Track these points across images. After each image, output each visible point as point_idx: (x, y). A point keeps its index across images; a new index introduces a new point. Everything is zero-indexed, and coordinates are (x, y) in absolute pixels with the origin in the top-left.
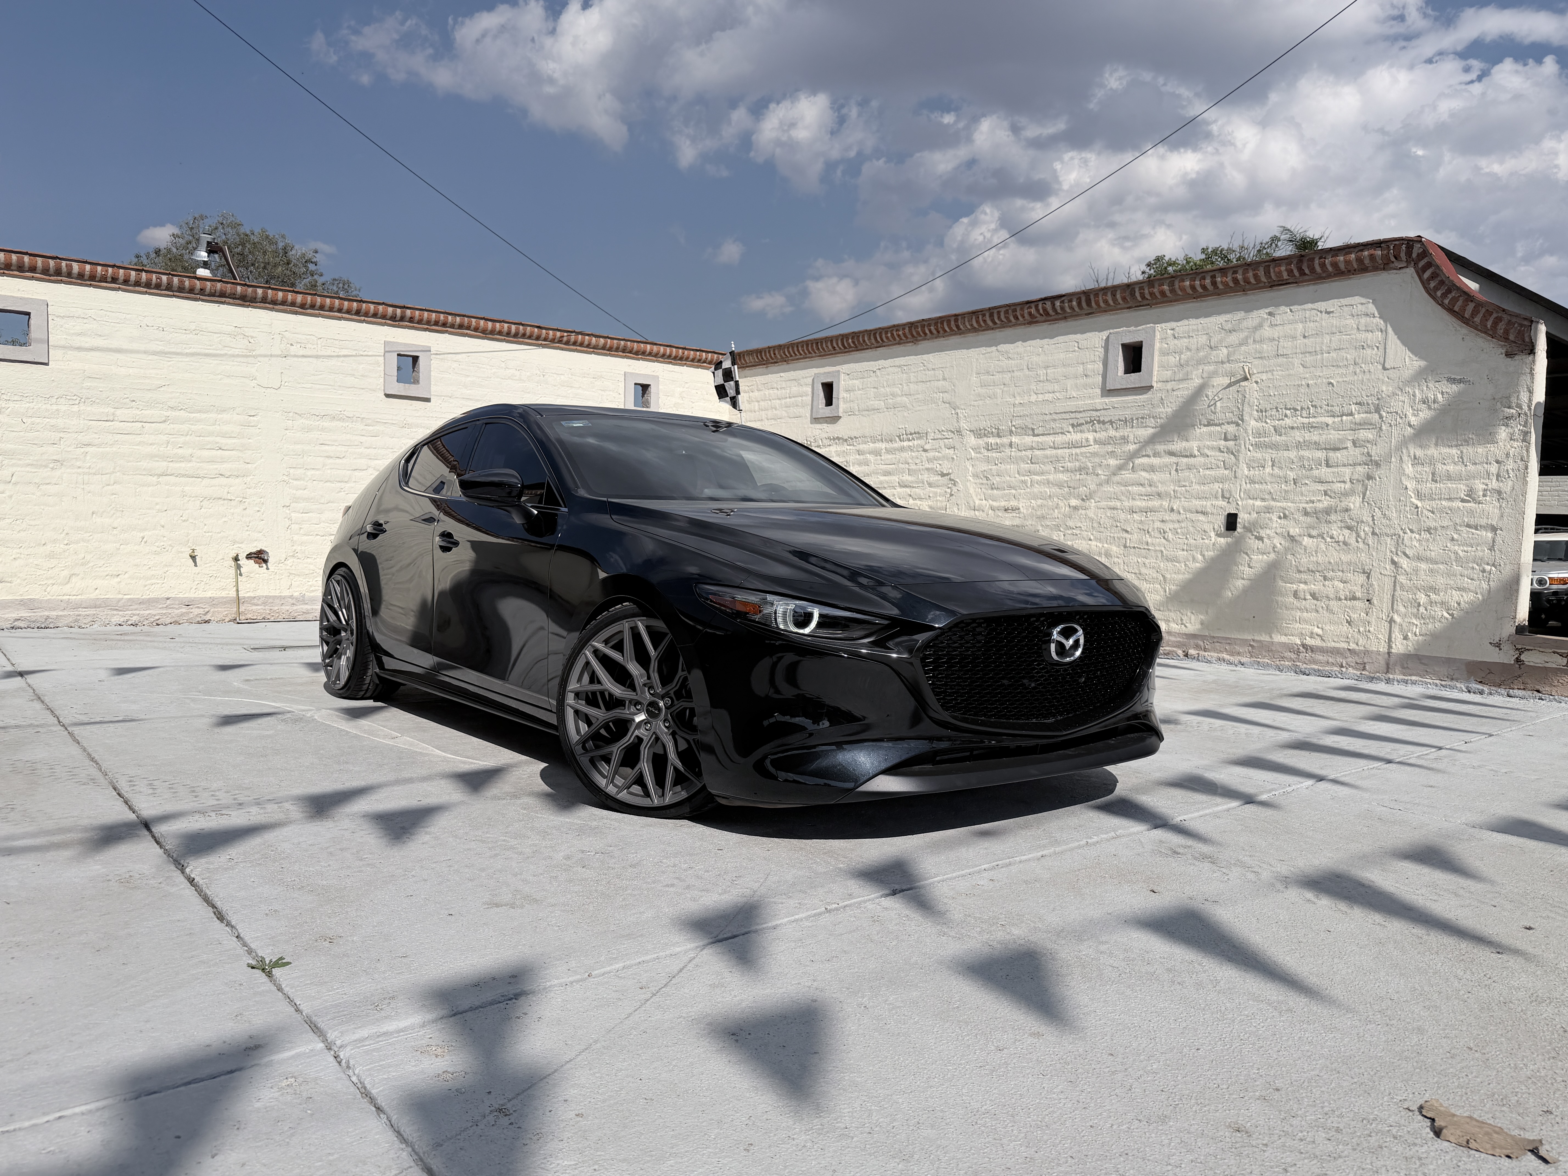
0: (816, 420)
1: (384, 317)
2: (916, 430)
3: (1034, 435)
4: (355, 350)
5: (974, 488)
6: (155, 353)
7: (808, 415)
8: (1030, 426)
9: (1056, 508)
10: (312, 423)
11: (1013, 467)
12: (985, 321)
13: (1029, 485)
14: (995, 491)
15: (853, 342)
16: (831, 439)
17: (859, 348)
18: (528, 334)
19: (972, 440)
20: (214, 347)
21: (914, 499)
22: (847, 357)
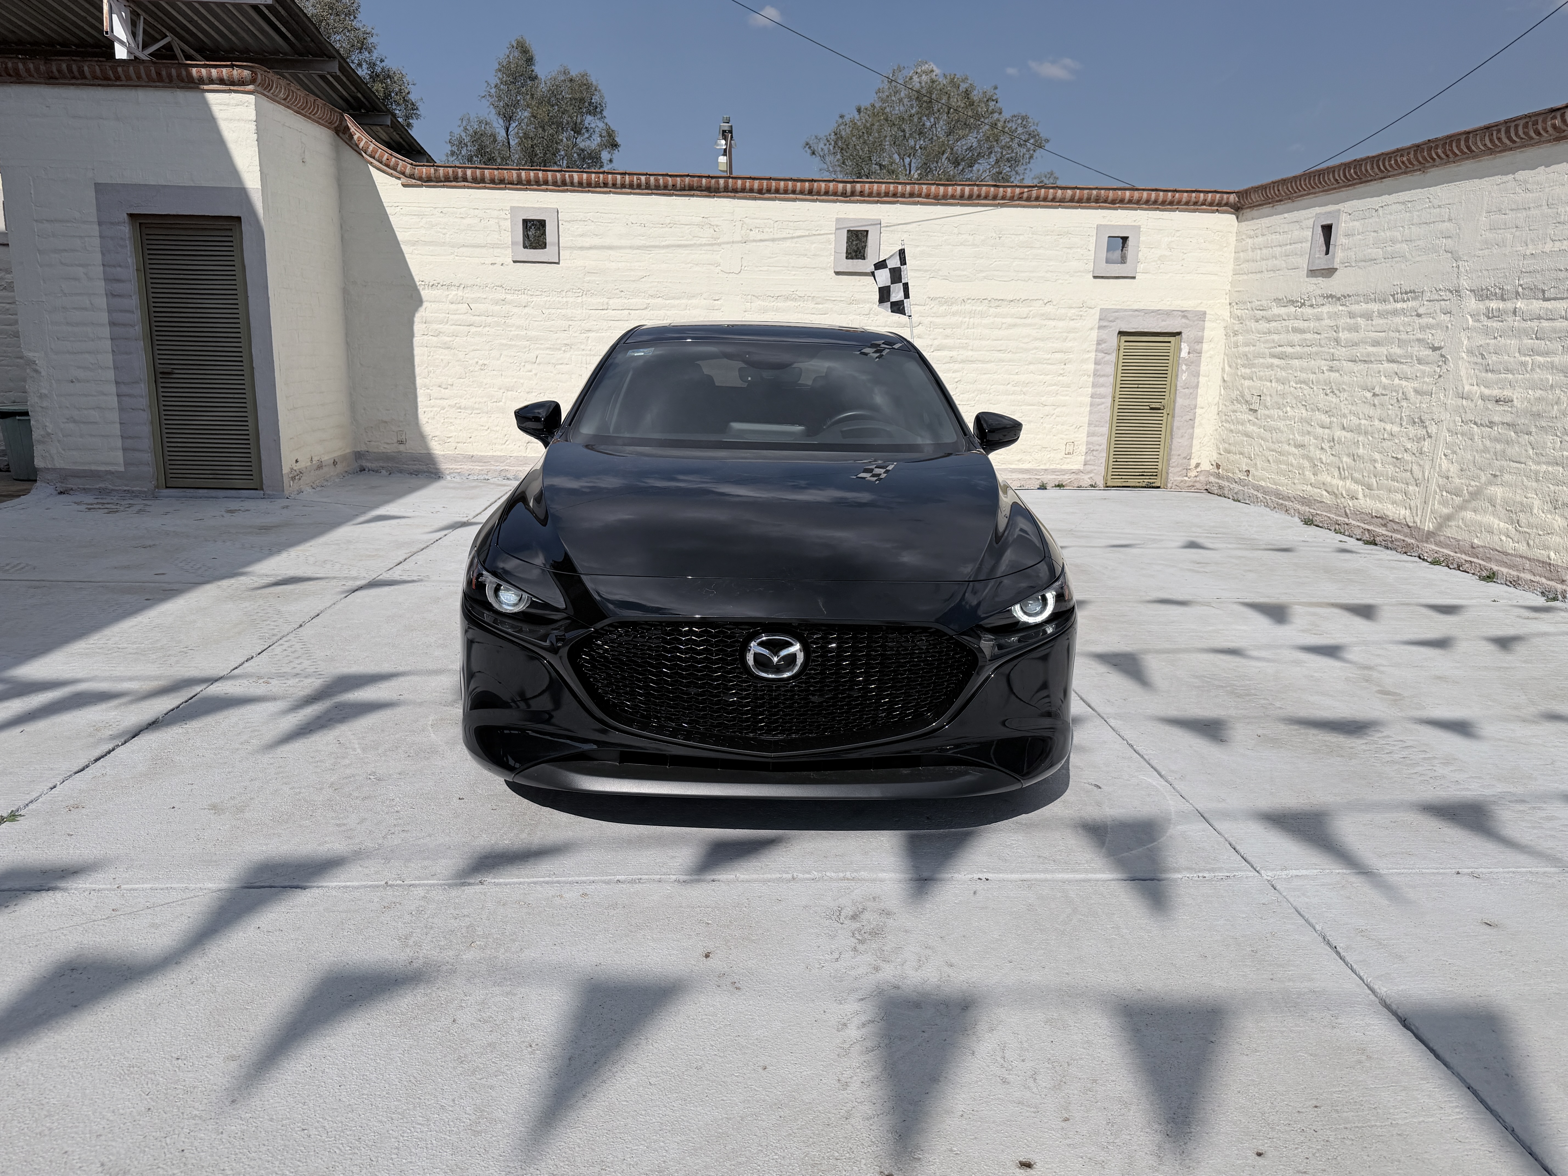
0: (1313, 273)
1: (835, 194)
2: (1412, 288)
3: (1545, 300)
4: (808, 230)
5: (1467, 369)
6: (638, 248)
7: (1305, 266)
8: (1541, 286)
9: (1557, 403)
10: (767, 304)
11: (1514, 342)
12: (1499, 139)
13: (1529, 369)
14: (1490, 374)
15: (1356, 173)
16: (1324, 297)
17: (1364, 179)
18: (983, 194)
19: (1472, 303)
20: (685, 238)
21: (1400, 379)
22: (1351, 191)
